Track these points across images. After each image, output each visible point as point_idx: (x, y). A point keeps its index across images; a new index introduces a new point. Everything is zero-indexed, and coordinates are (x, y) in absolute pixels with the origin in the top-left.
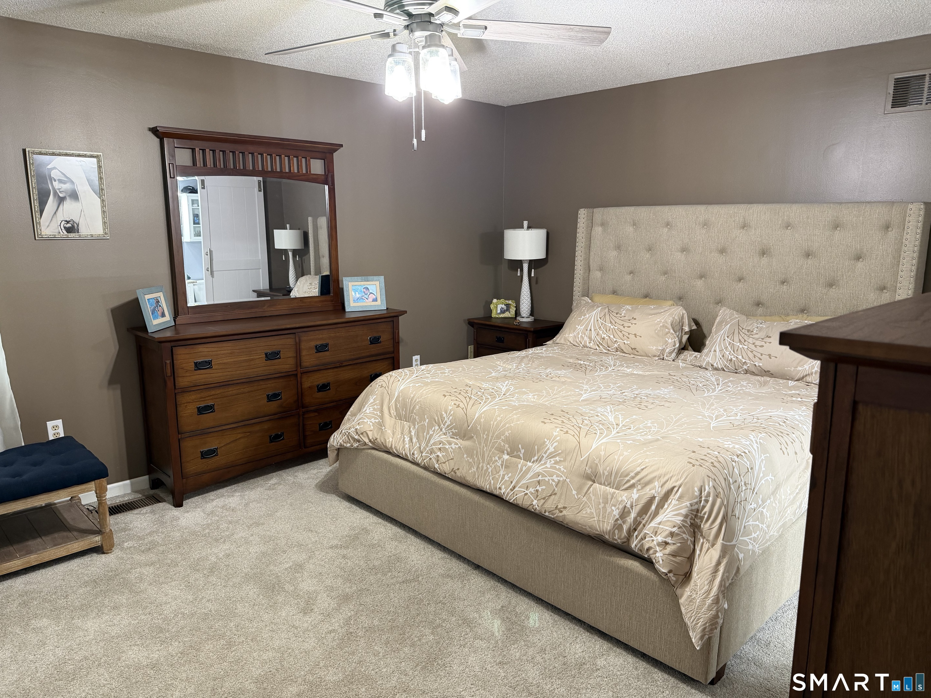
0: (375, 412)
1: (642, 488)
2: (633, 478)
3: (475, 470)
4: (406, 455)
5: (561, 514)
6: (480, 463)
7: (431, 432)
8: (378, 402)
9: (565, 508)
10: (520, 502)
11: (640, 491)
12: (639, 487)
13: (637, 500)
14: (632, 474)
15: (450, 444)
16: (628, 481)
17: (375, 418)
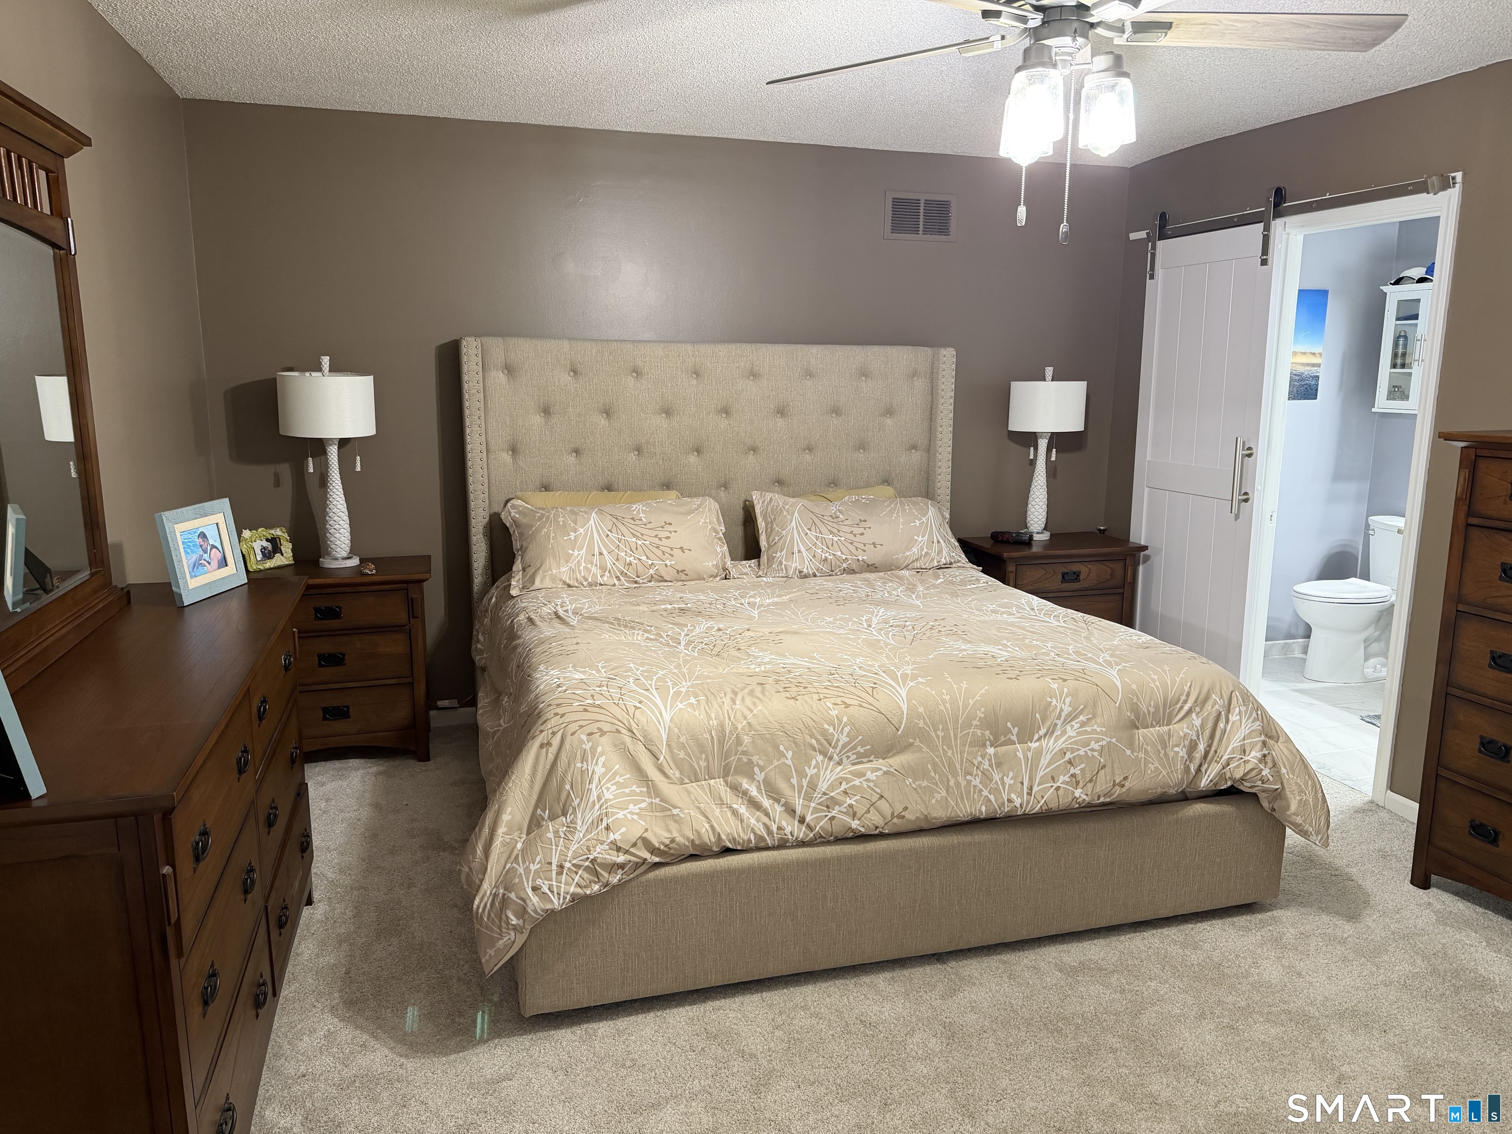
0: (627, 791)
1: (1202, 709)
2: (1185, 702)
3: (944, 794)
4: (761, 838)
5: (1124, 790)
6: (948, 780)
7: (811, 772)
8: (618, 766)
9: (1126, 778)
10: (1053, 805)
11: (1200, 714)
12: (1198, 709)
13: (1202, 725)
14: (1183, 698)
15: (861, 774)
16: (1182, 708)
17: (636, 803)
